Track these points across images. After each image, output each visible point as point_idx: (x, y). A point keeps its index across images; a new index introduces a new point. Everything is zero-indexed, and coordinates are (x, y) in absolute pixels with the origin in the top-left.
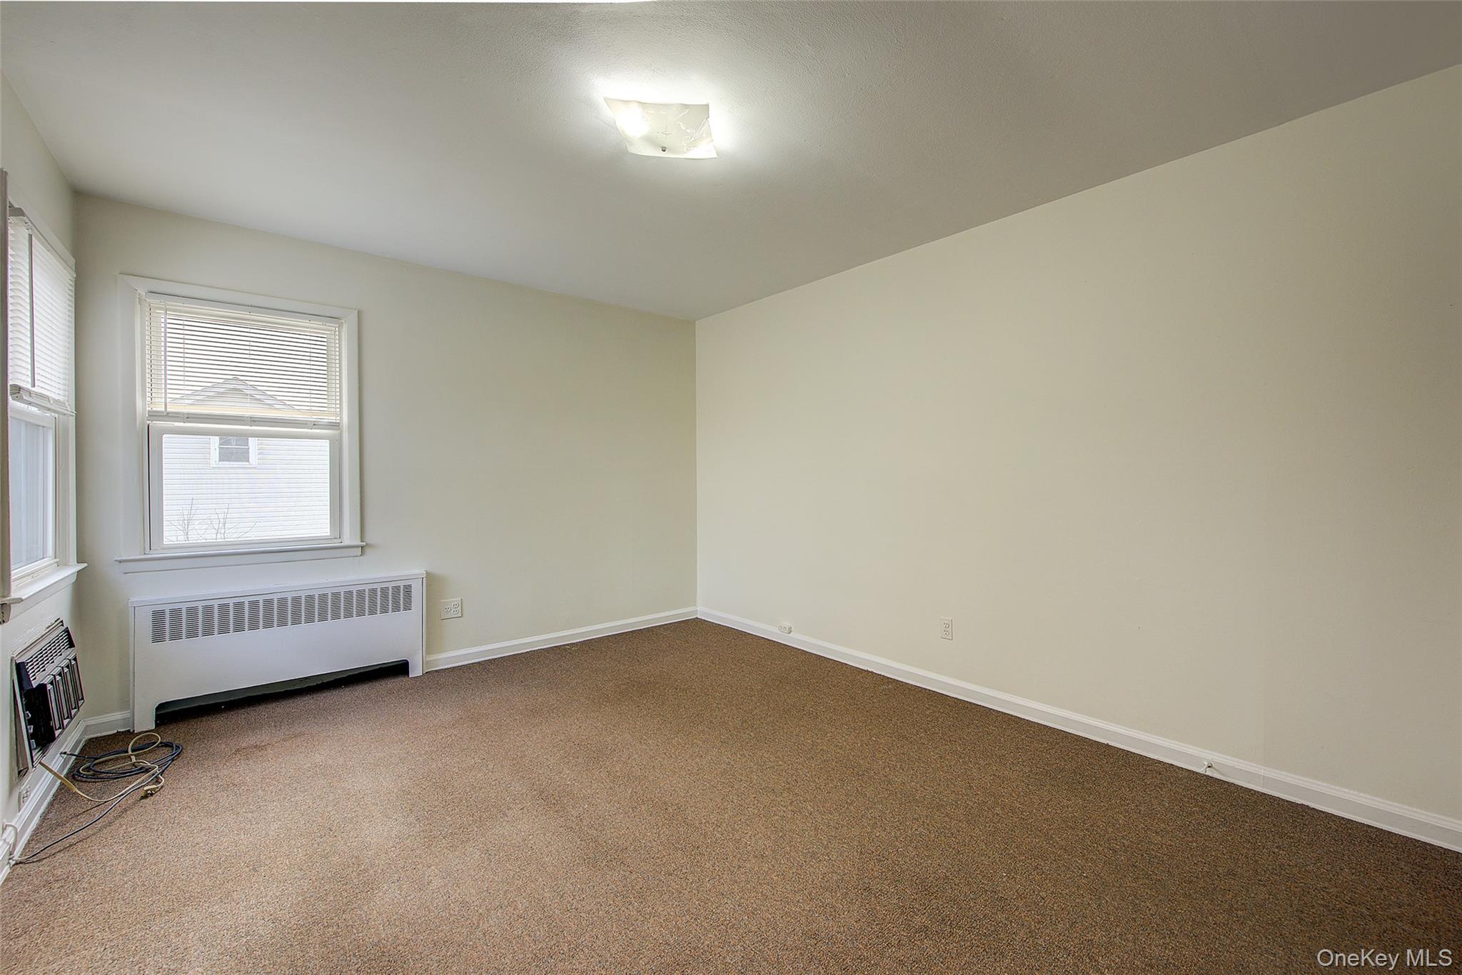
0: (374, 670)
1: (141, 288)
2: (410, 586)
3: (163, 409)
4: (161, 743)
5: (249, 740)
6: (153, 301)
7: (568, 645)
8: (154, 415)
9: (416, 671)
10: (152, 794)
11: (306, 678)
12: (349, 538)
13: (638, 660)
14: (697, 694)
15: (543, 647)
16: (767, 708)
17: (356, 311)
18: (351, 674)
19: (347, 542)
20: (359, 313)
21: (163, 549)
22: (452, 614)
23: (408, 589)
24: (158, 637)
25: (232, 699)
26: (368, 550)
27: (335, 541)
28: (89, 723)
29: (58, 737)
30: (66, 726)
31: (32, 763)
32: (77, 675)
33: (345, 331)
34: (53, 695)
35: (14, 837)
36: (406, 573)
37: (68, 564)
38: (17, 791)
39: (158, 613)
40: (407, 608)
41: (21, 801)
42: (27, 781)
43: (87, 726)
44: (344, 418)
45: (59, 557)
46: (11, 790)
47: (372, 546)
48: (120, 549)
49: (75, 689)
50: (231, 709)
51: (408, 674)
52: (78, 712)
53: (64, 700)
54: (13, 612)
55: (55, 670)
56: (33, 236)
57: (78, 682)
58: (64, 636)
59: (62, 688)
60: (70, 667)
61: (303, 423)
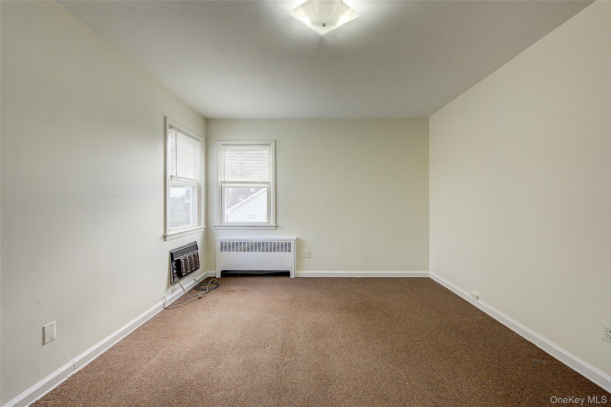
0: (277, 272)
1: (220, 143)
2: (290, 243)
3: (224, 180)
4: (216, 283)
5: (234, 288)
6: (222, 147)
7: (354, 278)
8: (222, 182)
9: (292, 276)
10: (200, 298)
11: (261, 271)
12: (273, 224)
13: (378, 293)
14: (393, 320)
15: (343, 277)
16: (427, 343)
17: (274, 141)
18: (274, 272)
19: (271, 225)
20: (275, 141)
21: (225, 223)
22: (306, 256)
23: (290, 244)
24: (222, 251)
25: (242, 273)
26: (278, 228)
27: (268, 224)
28: (208, 272)
29: (184, 275)
30: (189, 272)
31: (174, 281)
32: (197, 258)
33: (271, 149)
34: (183, 263)
35: (165, 301)
36: (289, 238)
37: (201, 226)
38: (171, 288)
39: (222, 243)
40: (290, 251)
41: (173, 291)
42: (177, 285)
43: (208, 273)
44: (271, 180)
45: (199, 224)
46: (168, 287)
47: (279, 226)
48: (215, 222)
49: (195, 262)
50: (239, 276)
51: (290, 276)
52: (197, 269)
53: (189, 265)
54: (168, 238)
55: (187, 255)
56: (177, 133)
57: (197, 260)
58: (195, 246)
59: (188, 261)
60: (194, 255)
61: (260, 183)
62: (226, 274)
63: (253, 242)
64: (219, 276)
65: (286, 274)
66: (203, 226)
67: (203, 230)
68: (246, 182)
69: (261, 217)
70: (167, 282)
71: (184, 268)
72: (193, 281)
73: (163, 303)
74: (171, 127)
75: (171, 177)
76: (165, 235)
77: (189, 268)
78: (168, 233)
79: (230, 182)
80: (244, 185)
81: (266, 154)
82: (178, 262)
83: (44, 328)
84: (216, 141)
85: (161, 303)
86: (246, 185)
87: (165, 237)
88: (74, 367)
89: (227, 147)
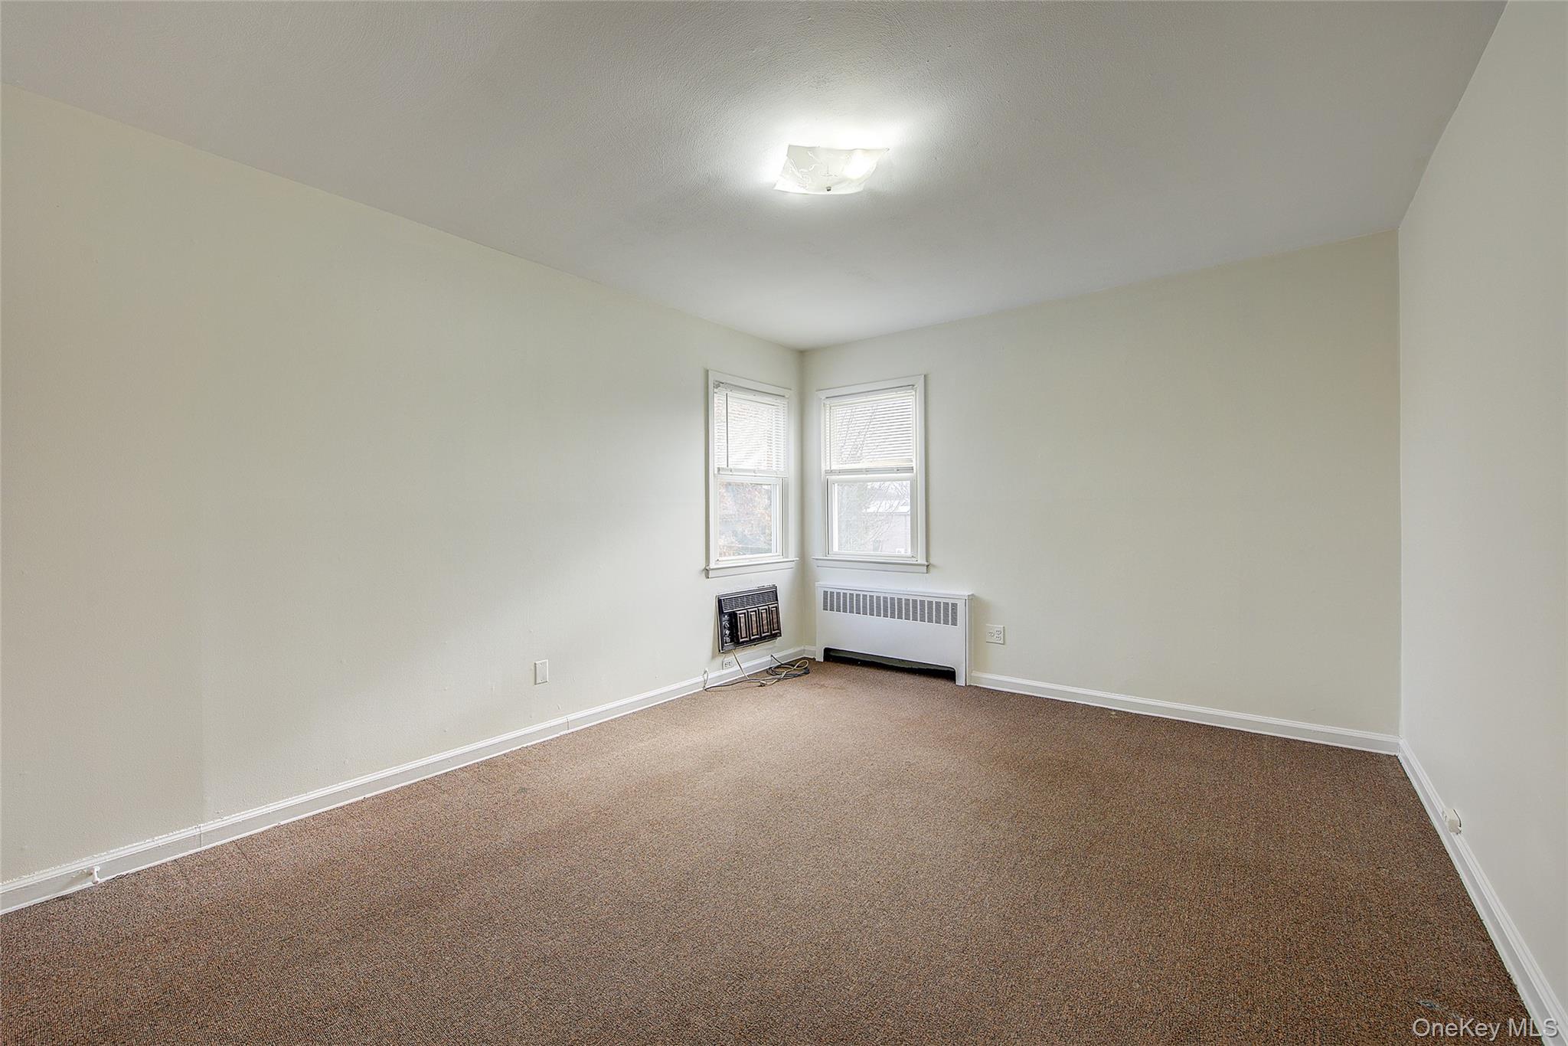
0: (934, 670)
1: (823, 395)
2: (956, 604)
3: (831, 469)
4: (806, 667)
6: (828, 402)
7: (1119, 711)
8: (826, 472)
9: (961, 681)
10: (762, 686)
11: (903, 660)
12: (922, 560)
15: (1087, 703)
17: (924, 377)
18: (923, 667)
19: (919, 562)
20: (926, 377)
21: (833, 554)
22: (994, 639)
23: (954, 607)
24: (825, 608)
26: (931, 569)
27: (914, 559)
28: (801, 649)
29: (743, 642)
30: (754, 639)
31: (722, 648)
32: (775, 616)
33: (917, 394)
34: (743, 620)
35: (706, 678)
36: (953, 592)
37: (787, 557)
38: (720, 659)
39: (826, 593)
40: (954, 623)
41: (723, 666)
42: (730, 658)
43: (804, 650)
44: (916, 463)
45: (785, 553)
46: (713, 657)
47: (934, 566)
48: (816, 552)
49: (770, 623)
50: (861, 665)
51: (955, 680)
52: (774, 636)
53: (754, 625)
54: (711, 574)
55: (752, 609)
56: (730, 393)
57: (775, 620)
58: (772, 594)
59: (754, 619)
60: (769, 611)
61: (895, 470)
62: (833, 657)
63: (880, 597)
64: (820, 658)
65: (948, 675)
66: (793, 556)
67: (792, 564)
68: (868, 471)
69: (900, 544)
70: (711, 647)
71: (743, 628)
72: (769, 658)
73: (702, 679)
74: (718, 385)
75: (719, 469)
76: (707, 568)
77: (755, 631)
78: (712, 565)
79: (840, 472)
80: (865, 476)
81: (909, 403)
82: (733, 616)
83: (535, 664)
84: (817, 391)
85: (700, 679)
86: (868, 476)
87: (707, 571)
88: (568, 725)
89: (836, 401)
